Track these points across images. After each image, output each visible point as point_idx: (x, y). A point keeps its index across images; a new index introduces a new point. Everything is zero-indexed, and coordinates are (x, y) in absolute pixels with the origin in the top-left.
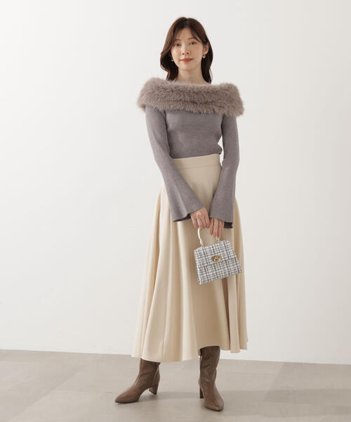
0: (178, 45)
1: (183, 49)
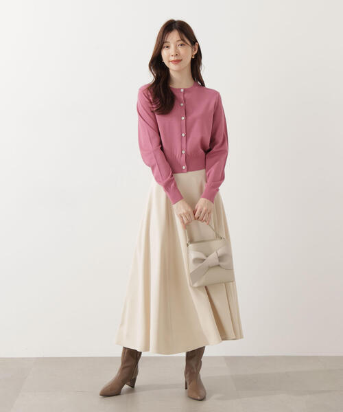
0: (167, 47)
1: (172, 51)
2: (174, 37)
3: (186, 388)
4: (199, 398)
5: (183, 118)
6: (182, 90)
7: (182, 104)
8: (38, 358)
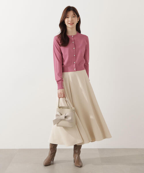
2: (71, 13)
3: (74, 162)
4: (79, 166)
5: (74, 48)
6: (73, 36)
7: (73, 42)
8: (19, 149)
